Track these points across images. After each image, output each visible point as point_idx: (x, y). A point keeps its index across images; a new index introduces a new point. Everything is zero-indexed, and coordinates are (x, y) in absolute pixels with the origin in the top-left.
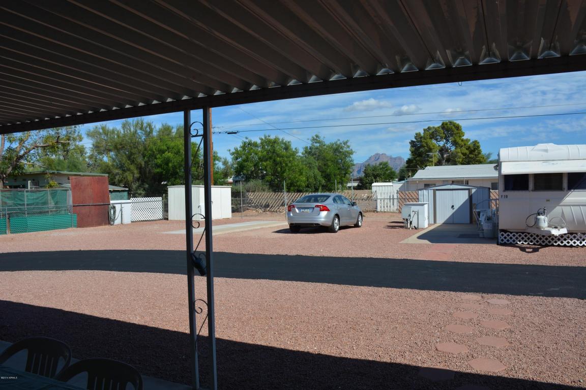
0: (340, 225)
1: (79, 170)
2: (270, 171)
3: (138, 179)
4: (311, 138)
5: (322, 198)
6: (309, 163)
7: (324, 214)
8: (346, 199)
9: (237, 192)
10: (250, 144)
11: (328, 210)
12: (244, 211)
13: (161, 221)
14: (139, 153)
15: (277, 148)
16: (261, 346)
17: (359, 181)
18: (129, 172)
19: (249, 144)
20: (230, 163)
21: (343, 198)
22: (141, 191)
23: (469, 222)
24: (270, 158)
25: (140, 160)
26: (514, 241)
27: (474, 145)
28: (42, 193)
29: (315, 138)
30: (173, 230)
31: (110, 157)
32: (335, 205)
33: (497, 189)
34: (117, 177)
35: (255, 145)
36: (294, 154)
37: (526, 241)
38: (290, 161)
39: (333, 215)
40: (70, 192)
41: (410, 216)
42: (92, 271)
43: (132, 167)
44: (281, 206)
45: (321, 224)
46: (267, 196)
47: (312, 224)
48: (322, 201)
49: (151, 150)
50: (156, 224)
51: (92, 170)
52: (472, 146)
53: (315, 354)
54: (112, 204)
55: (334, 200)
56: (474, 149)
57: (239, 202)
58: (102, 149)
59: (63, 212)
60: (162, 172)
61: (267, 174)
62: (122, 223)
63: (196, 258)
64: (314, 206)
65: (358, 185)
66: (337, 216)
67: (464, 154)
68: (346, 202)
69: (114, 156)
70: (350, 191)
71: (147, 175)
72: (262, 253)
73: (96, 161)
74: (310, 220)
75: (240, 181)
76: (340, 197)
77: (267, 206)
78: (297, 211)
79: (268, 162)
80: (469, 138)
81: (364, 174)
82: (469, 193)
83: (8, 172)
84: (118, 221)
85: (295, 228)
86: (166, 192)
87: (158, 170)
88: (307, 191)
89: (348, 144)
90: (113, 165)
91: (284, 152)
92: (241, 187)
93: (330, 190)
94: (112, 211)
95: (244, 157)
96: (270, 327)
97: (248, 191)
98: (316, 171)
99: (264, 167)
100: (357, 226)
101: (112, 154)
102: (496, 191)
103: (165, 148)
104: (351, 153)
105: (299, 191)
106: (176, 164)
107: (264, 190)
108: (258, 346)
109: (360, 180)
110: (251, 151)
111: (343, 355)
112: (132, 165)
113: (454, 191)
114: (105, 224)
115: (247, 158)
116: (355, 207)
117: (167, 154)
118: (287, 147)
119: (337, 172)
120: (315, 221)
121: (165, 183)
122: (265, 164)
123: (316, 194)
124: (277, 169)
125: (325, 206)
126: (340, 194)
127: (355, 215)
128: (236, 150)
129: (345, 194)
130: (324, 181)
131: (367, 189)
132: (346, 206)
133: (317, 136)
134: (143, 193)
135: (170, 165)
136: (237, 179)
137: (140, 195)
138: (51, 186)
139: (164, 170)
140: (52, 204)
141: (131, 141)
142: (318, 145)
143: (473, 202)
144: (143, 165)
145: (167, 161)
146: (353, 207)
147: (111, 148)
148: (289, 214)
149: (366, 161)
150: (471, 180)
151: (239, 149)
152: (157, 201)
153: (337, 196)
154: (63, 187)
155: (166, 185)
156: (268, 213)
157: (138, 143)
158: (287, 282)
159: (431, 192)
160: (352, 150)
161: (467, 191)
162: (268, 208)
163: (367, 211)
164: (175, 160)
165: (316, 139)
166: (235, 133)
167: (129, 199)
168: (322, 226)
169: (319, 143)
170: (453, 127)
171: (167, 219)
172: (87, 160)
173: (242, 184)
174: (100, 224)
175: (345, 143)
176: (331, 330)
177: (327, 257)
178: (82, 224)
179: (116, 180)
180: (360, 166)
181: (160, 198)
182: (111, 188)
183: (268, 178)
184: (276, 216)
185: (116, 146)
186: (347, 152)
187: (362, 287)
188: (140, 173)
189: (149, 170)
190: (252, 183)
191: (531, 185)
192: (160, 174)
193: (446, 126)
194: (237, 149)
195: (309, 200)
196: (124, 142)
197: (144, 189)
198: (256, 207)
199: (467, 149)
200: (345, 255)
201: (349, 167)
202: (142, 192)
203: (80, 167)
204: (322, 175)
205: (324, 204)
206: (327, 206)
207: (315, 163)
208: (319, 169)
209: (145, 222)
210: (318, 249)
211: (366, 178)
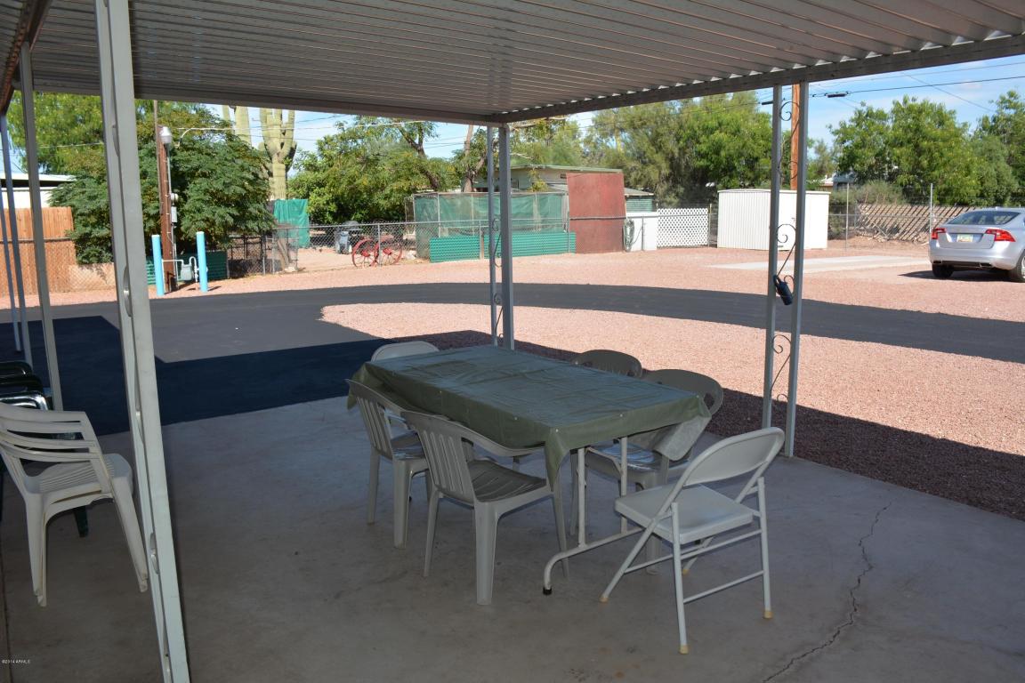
1: (570, 162)
2: (906, 166)
3: (667, 179)
4: (997, 99)
5: (1002, 218)
6: (990, 150)
7: (1001, 246)
9: (840, 203)
10: (870, 114)
11: (1011, 239)
12: (850, 237)
13: (705, 249)
14: (670, 133)
15: (927, 121)
18: (652, 166)
19: (867, 116)
20: (829, 150)
22: (671, 198)
24: (909, 142)
25: (672, 146)
28: (524, 201)
29: (1007, 97)
30: (726, 263)
31: (623, 141)
34: (633, 175)
35: (881, 116)
36: (957, 134)
38: (951, 148)
39: (1020, 249)
40: (566, 198)
43: (659, 158)
44: (922, 231)
45: (994, 265)
46: (898, 211)
47: (977, 264)
48: (1002, 223)
49: (691, 128)
50: (698, 252)
51: (590, 163)
54: (629, 217)
57: (843, 221)
58: (609, 128)
59: (555, 228)
60: (708, 166)
61: (898, 172)
62: (642, 249)
64: (984, 232)
69: (628, 140)
71: (683, 171)
73: (595, 147)
74: (974, 256)
75: (846, 183)
77: (894, 230)
78: (949, 238)
79: (904, 149)
83: (478, 168)
84: (636, 246)
85: (943, 270)
86: (715, 200)
87: (703, 163)
88: (977, 204)
90: (627, 155)
91: (938, 132)
92: (847, 194)
94: (628, 230)
95: (858, 139)
97: (861, 202)
98: (1003, 165)
99: (895, 158)
101: (625, 135)
103: (714, 123)
105: (963, 204)
106: (732, 152)
107: (891, 201)
110: (872, 128)
112: (659, 154)
114: (617, 250)
115: (863, 140)
117: (718, 136)
118: (942, 118)
120: (986, 258)
121: (712, 184)
122: (898, 152)
123: (997, 209)
124: (919, 162)
125: (1006, 233)
128: (843, 125)
133: (1011, 94)
134: (676, 201)
135: (723, 153)
136: (841, 179)
137: (670, 204)
138: (537, 189)
139: (713, 162)
140: (537, 218)
141: (657, 112)
142: (1012, 112)
144: (677, 155)
145: (717, 149)
147: (624, 126)
148: (932, 244)
151: (848, 124)
152: (700, 215)
154: (555, 190)
155: (714, 189)
156: (896, 242)
157: (669, 116)
162: (897, 235)
164: (731, 144)
165: (1008, 101)
166: (842, 95)
167: (654, 209)
168: (995, 268)
169: (1014, 108)
171: (716, 246)
172: (582, 145)
173: (850, 188)
174: (609, 249)
178: (582, 247)
179: (631, 180)
181: (705, 211)
182: (628, 192)
183: (902, 179)
184: (911, 249)
185: (632, 122)
188: (671, 167)
189: (687, 163)
190: (869, 188)
192: (705, 170)
194: (845, 124)
195: (976, 220)
196: (646, 116)
197: (677, 195)
198: (874, 231)
202: (673, 200)
203: (573, 157)
204: (1014, 173)
205: (1004, 228)
206: (1010, 232)
207: (1002, 149)
208: (1009, 162)
209: (679, 249)
210: (979, 307)
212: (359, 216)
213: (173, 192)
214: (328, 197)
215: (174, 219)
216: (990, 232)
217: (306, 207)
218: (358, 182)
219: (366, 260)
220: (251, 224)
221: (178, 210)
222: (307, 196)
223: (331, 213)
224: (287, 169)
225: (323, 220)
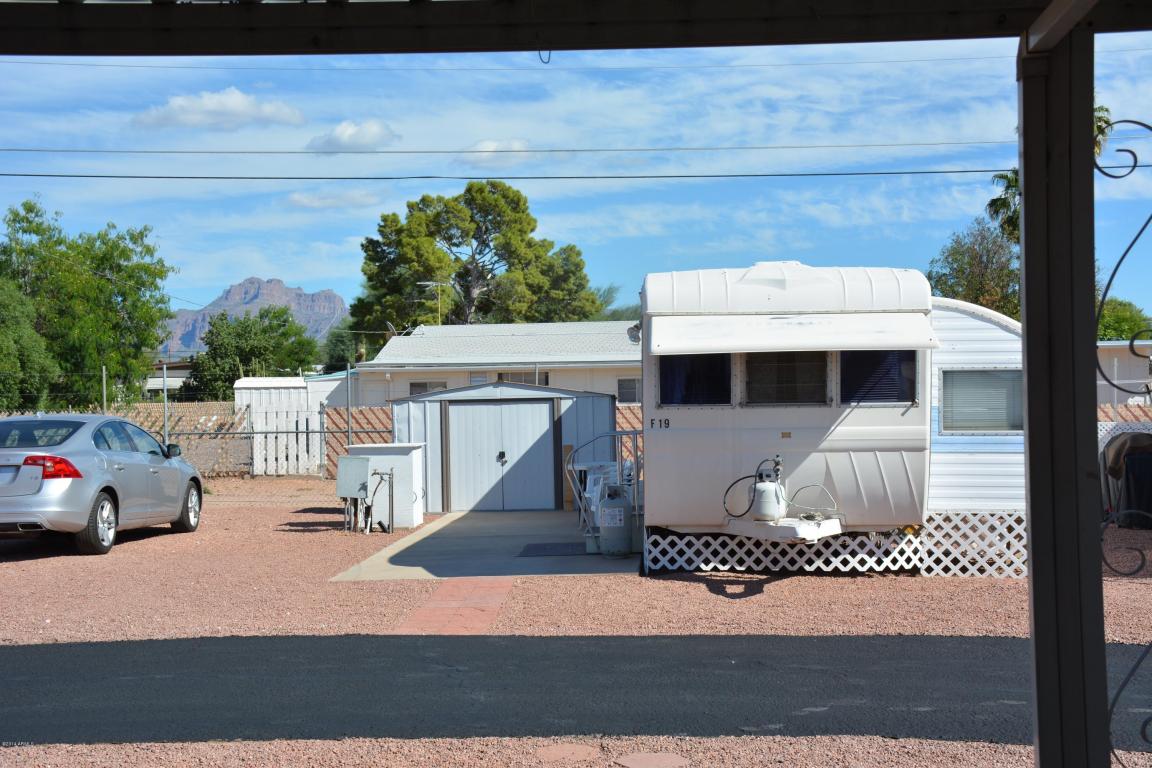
0: (120, 529)
5: (50, 432)
7: (58, 487)
8: (142, 432)
11: (74, 474)
17: (187, 373)
21: (129, 429)
23: (551, 504)
26: (690, 561)
27: (566, 259)
29: (22, 212)
32: (102, 453)
33: (634, 401)
37: (724, 562)
39: (92, 489)
41: (364, 487)
45: (47, 526)
47: (13, 526)
48: (51, 443)
52: (558, 262)
55: (99, 437)
56: (566, 272)
64: (21, 461)
65: (186, 387)
66: (109, 493)
67: (535, 289)
68: (143, 443)
70: (154, 407)
76: (119, 427)
80: (549, 239)
81: (206, 348)
82: (552, 411)
89: (149, 241)
93: (81, 402)
98: (28, 331)
100: (181, 526)
102: (632, 405)
104: (159, 271)
109: (194, 367)
113: (505, 407)
116: (174, 461)
119: (108, 338)
120: (21, 513)
123: (29, 416)
125: (65, 462)
126: (119, 417)
127: (175, 488)
129: (140, 414)
130: (58, 371)
131: (216, 398)
132: (141, 458)
133: (29, 208)
142: (34, 239)
143: (565, 442)
146: (166, 463)
149: (214, 304)
150: (555, 370)
153: (110, 424)
159: (433, 409)
160: (160, 261)
161: (545, 407)
163: (219, 475)
165: (26, 218)
168: (49, 532)
169: (37, 233)
170: (502, 202)
175: (137, 237)
177: (70, 645)
180: (191, 321)
186: (146, 269)
187: (201, 746)
191: (738, 387)
193: (478, 197)
199: (543, 273)
200: (136, 632)
201: (151, 322)
204: (49, 349)
205: (58, 452)
206: (70, 460)
207: (22, 303)
208: (38, 327)
210: (32, 619)
211: (214, 360)
216: (32, 461)
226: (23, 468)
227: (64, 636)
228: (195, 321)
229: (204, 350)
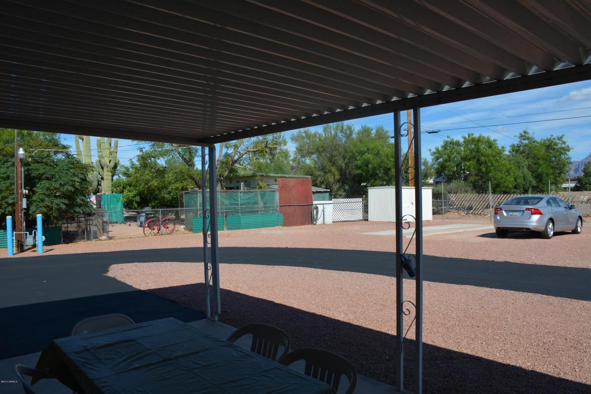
0: (555, 231)
1: (284, 172)
2: (473, 171)
3: (339, 181)
4: (518, 135)
5: (532, 201)
6: (518, 162)
7: (536, 217)
8: (562, 201)
9: (438, 194)
10: (452, 143)
11: (540, 213)
12: (445, 213)
13: (361, 222)
14: (340, 155)
15: (482, 146)
16: (467, 354)
17: (576, 182)
18: (330, 174)
19: (450, 144)
20: (429, 164)
21: (558, 200)
22: (342, 192)
24: (474, 158)
25: (341, 162)
28: (253, 195)
29: (523, 134)
30: (373, 231)
31: (313, 160)
32: (550, 208)
34: (319, 179)
35: (457, 144)
36: (500, 153)
38: (497, 161)
39: (546, 219)
40: (277, 193)
42: (298, 268)
43: (333, 169)
44: (485, 208)
45: (532, 229)
46: (471, 198)
47: (522, 229)
48: (533, 204)
49: (352, 152)
50: (357, 224)
51: (295, 173)
53: (529, 371)
54: (315, 204)
55: (548, 202)
57: (440, 204)
58: (305, 152)
59: (271, 211)
60: (362, 174)
61: (469, 175)
62: (324, 223)
63: (405, 259)
64: (524, 209)
65: (576, 186)
66: (551, 220)
68: (562, 204)
69: (316, 159)
70: (565, 193)
71: (348, 176)
72: (466, 258)
73: (299, 164)
74: (519, 224)
75: (441, 182)
76: (554, 199)
77: (470, 208)
78: (505, 214)
79: (471, 162)
81: (583, 174)
83: (225, 175)
84: (320, 221)
85: (502, 233)
86: (366, 193)
87: (359, 172)
88: (514, 193)
89: (564, 139)
90: (315, 168)
91: (489, 151)
92: (442, 188)
93: (542, 192)
94: (315, 212)
95: (446, 157)
96: (476, 336)
97: (450, 193)
98: (526, 170)
99: (467, 167)
100: (575, 232)
101: (314, 156)
103: (365, 149)
104: (568, 149)
106: (375, 165)
107: (467, 192)
108: (463, 354)
109: (579, 180)
110: (454, 150)
111: (562, 376)
112: (333, 167)
114: (308, 224)
115: (449, 157)
116: (573, 210)
117: (368, 156)
118: (490, 144)
119: (551, 171)
120: (525, 225)
121: (365, 184)
122: (468, 163)
123: (526, 195)
124: (481, 169)
125: (537, 209)
126: (554, 196)
127: (573, 220)
128: (437, 149)
129: (561, 195)
130: (534, 182)
131: (587, 190)
132: (562, 209)
133: (525, 132)
134: (344, 194)
135: (370, 166)
136: (438, 180)
137: (341, 196)
138: (261, 188)
139: (365, 171)
140: (261, 204)
141: (332, 143)
142: (527, 142)
144: (344, 167)
145: (367, 163)
146: (570, 211)
147: (313, 151)
148: (495, 218)
149: (586, 158)
151: (440, 149)
152: (357, 202)
153: (552, 198)
154: (271, 189)
155: (366, 187)
156: (471, 215)
157: (339, 145)
158: (494, 290)
160: (568, 146)
162: (472, 211)
163: (588, 216)
164: (374, 161)
165: (524, 136)
166: (437, 132)
167: (331, 200)
168: (533, 231)
169: (528, 140)
171: (367, 220)
172: (291, 163)
173: (444, 185)
174: (303, 223)
175: (560, 139)
176: (546, 346)
177: (540, 265)
178: (287, 223)
179: (318, 182)
180: (577, 165)
181: (360, 199)
182: (314, 189)
183: (472, 179)
184: (480, 219)
185: (318, 148)
186: (563, 149)
187: (584, 302)
188: (341, 174)
189: (350, 171)
190: (454, 184)
192: (360, 176)
194: (438, 148)
195: (518, 202)
196: (326, 145)
197: (345, 190)
198: (458, 209)
200: (561, 264)
201: (564, 165)
202: (342, 193)
203: (285, 169)
204: (532, 175)
205: (536, 207)
206: (539, 209)
207: (524, 161)
208: (528, 169)
209: (345, 223)
210: (528, 256)
211: (586, 177)
212: (153, 204)
213: (25, 189)
214: (134, 192)
215: (25, 206)
216: (528, 209)
217: (121, 198)
218: (151, 183)
219: (152, 232)
220: (77, 209)
221: (27, 200)
222: (122, 192)
223: (136, 202)
224: (113, 176)
225: (132, 206)
226: (526, 211)
227: (539, 262)
228: (579, 165)
229: (582, 174)
